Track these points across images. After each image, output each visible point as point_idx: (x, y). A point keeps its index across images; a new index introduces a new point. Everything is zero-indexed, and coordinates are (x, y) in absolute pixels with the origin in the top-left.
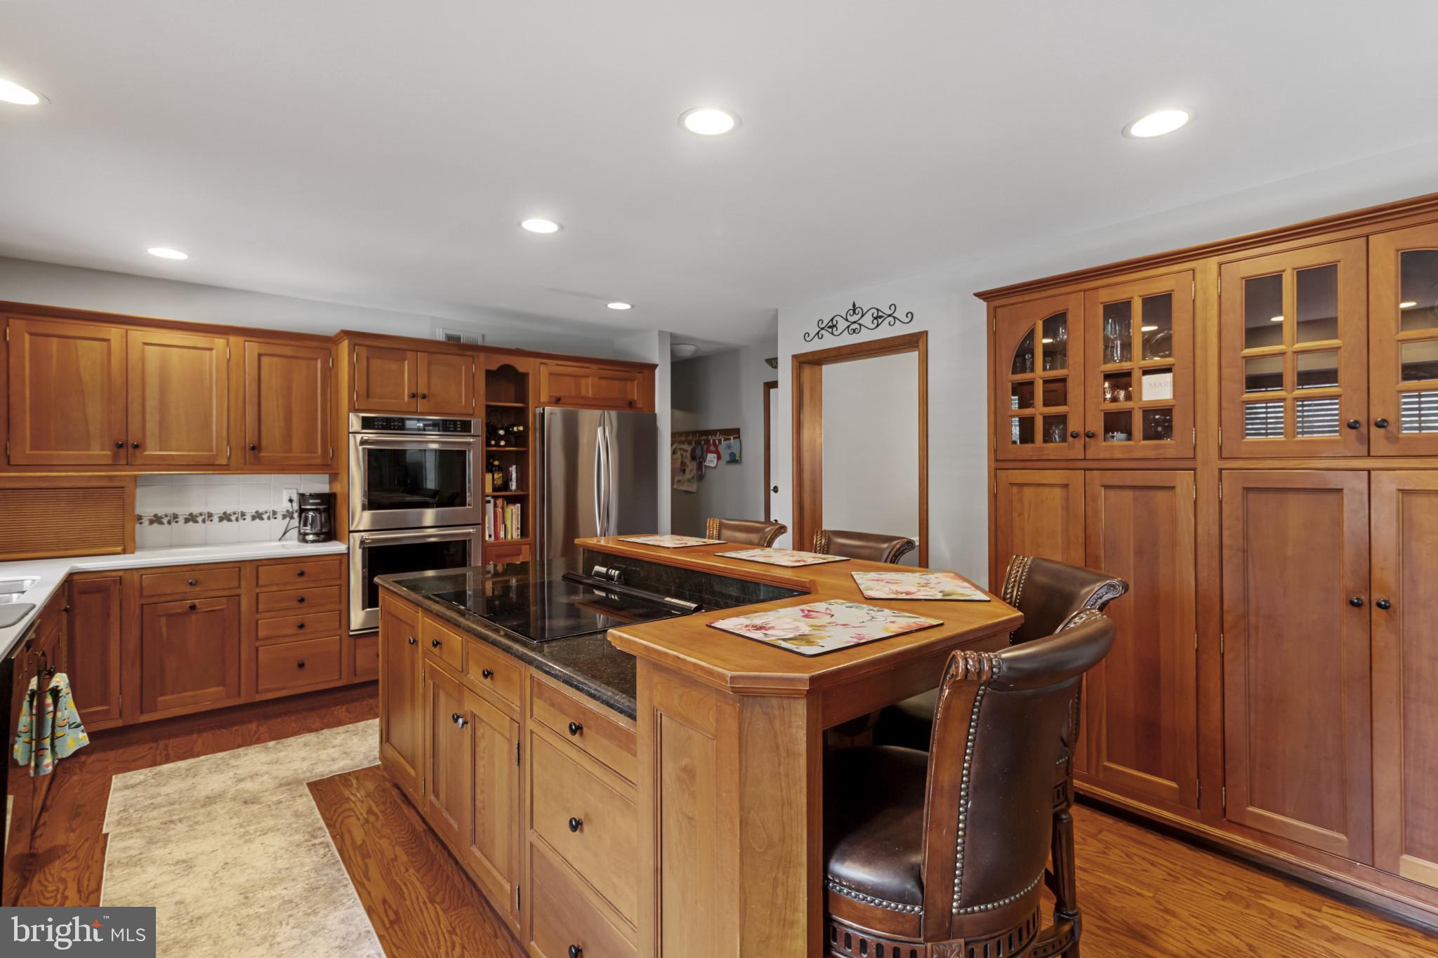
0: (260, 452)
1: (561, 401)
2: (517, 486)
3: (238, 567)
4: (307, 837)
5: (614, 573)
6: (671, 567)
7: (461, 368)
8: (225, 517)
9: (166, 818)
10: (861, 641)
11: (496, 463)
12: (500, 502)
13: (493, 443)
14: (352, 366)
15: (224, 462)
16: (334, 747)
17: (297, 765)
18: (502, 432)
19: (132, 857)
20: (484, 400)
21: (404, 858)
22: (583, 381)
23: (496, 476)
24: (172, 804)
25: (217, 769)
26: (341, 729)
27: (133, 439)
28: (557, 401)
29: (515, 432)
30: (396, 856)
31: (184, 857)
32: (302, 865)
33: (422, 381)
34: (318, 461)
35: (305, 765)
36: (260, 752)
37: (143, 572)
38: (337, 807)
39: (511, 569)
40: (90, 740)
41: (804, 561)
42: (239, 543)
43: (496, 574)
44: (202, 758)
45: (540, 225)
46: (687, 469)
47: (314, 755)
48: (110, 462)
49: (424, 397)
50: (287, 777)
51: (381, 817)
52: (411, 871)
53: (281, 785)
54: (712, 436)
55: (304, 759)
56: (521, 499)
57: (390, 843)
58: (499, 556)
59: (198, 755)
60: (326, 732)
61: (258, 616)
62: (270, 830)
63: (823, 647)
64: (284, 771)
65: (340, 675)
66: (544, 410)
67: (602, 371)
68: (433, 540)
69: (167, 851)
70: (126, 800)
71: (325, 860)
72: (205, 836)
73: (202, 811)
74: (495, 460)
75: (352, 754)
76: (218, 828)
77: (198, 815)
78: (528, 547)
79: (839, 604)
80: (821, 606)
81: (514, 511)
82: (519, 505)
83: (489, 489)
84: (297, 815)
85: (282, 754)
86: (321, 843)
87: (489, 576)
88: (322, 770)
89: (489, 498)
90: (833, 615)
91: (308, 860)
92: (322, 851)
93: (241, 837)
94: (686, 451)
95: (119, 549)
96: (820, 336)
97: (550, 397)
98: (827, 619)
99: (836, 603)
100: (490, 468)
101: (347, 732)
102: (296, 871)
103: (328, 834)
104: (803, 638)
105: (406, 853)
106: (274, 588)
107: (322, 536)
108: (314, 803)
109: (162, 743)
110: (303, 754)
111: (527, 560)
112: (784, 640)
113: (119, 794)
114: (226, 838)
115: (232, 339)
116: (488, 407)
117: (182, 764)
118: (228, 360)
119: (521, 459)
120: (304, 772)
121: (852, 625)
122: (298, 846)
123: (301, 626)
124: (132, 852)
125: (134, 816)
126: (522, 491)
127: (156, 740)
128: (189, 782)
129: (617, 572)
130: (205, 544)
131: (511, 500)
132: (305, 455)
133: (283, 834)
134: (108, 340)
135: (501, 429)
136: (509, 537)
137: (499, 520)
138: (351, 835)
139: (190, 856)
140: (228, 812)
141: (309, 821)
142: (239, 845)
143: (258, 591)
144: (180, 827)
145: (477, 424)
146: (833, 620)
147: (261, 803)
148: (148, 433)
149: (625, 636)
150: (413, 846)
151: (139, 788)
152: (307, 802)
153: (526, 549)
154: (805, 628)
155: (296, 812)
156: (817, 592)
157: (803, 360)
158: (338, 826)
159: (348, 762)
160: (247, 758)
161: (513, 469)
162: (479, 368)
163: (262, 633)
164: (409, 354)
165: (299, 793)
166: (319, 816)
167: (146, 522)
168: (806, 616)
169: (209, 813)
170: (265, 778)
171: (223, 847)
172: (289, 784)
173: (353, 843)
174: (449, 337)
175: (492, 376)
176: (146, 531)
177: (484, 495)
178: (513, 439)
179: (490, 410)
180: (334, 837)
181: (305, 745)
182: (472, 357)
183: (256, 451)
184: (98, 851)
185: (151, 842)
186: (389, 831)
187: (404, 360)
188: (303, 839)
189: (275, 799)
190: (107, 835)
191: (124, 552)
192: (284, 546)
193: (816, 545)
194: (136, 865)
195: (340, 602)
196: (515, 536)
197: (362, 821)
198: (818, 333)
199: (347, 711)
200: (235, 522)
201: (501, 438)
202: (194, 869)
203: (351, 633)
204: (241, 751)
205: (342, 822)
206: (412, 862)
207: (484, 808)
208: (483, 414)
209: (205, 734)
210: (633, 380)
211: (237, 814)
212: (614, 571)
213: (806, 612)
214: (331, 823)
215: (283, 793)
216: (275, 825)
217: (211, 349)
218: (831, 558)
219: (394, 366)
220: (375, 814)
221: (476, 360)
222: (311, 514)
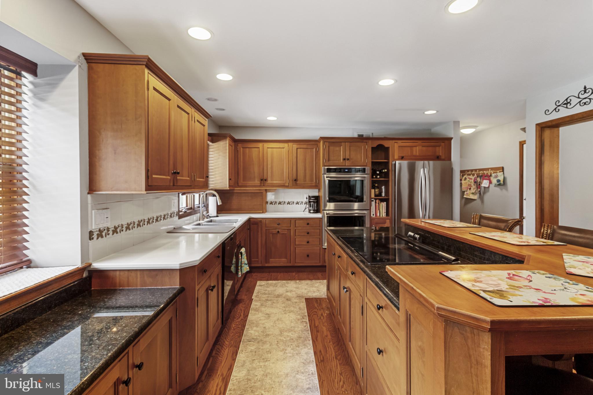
0: (297, 181)
1: (404, 158)
2: (385, 194)
3: (290, 220)
4: (301, 318)
5: (417, 236)
6: (444, 237)
7: (362, 147)
8: (289, 203)
9: (267, 299)
10: (545, 304)
11: (376, 185)
12: (377, 201)
13: (374, 177)
14: (324, 150)
15: (287, 185)
16: (315, 287)
17: (303, 291)
18: (378, 172)
19: (257, 308)
20: (371, 159)
21: (329, 337)
22: (414, 149)
23: (376, 190)
24: (269, 294)
25: (282, 286)
26: (318, 281)
27: (265, 178)
28: (402, 158)
29: (384, 172)
30: (327, 335)
31: (268, 313)
32: (298, 327)
33: (348, 153)
34: (314, 184)
35: (305, 291)
36: (294, 283)
37: (266, 219)
38: (312, 309)
39: (382, 229)
40: (250, 269)
41: (528, 242)
42: (292, 212)
43: (376, 231)
44: (279, 281)
45: (386, 82)
46: (471, 188)
47: (309, 288)
48: (259, 185)
49: (348, 159)
50: (300, 294)
51: (325, 318)
52: (331, 343)
53: (298, 297)
54: (486, 171)
55: (306, 289)
56: (386, 200)
57: (326, 329)
58: (377, 223)
59: (278, 280)
60: (314, 281)
61: (296, 237)
62: (292, 311)
63: (511, 301)
64: (299, 292)
65: (320, 261)
66: (396, 162)
67: (423, 143)
68: (356, 215)
69: (265, 309)
70: (259, 290)
71: (305, 328)
72: (275, 308)
73: (276, 299)
74: (376, 184)
75: (320, 291)
76: (278, 306)
77: (274, 300)
78: (389, 220)
79: (541, 274)
80: (525, 273)
81: (384, 204)
82: (385, 203)
83: (373, 196)
84: (300, 309)
85: (300, 286)
86: (305, 321)
87: (373, 231)
88: (310, 294)
89: (373, 199)
90: (532, 281)
91: (300, 326)
92: (305, 324)
93: (284, 311)
94: (472, 179)
95: (262, 212)
96: (557, 110)
97: (399, 156)
98: (526, 283)
99: (539, 273)
100: (373, 187)
101: (320, 283)
102: (296, 329)
103: (308, 319)
104: (500, 293)
105: (331, 335)
106: (300, 228)
107: (315, 211)
108: (305, 306)
109: (271, 274)
110: (306, 287)
111: (388, 226)
112: (484, 291)
113: (258, 287)
114: (280, 310)
115: (290, 144)
116: (372, 162)
117: (274, 282)
118: (289, 151)
119: (386, 184)
120: (305, 294)
121: (543, 291)
122: (298, 320)
123: (308, 242)
124: (257, 307)
125: (260, 295)
126: (387, 197)
127: (269, 272)
128: (275, 288)
129: (418, 236)
130: (283, 212)
131: (382, 200)
132: (310, 182)
133: (295, 314)
134: (259, 148)
135: (378, 171)
136: (381, 216)
137: (377, 208)
138: (314, 322)
139: (270, 313)
140: (282, 302)
141: (303, 312)
142: (283, 314)
143: (296, 228)
144: (269, 302)
145: (368, 169)
146: (530, 284)
147: (291, 301)
148: (268, 176)
149: (392, 270)
150: (334, 333)
151: (263, 287)
152: (303, 305)
153: (388, 221)
154: (504, 286)
155: (300, 307)
156: (528, 264)
157: (544, 125)
158: (311, 316)
159: (318, 294)
160: (290, 284)
161: (383, 187)
162: (368, 147)
163: (297, 243)
164: (343, 144)
165: (302, 301)
166: (306, 311)
167: (269, 204)
168: (510, 278)
169: (277, 300)
170: (294, 293)
171: (279, 313)
172: (299, 297)
173: (315, 325)
174: (359, 135)
175: (374, 150)
176: (269, 206)
177: (371, 198)
178: (383, 175)
179: (373, 163)
180: (309, 321)
181: (307, 284)
182: (366, 142)
183: (296, 181)
184: (250, 303)
185: (262, 305)
186: (326, 324)
187: (341, 146)
188: (300, 318)
189: (295, 301)
190: (253, 299)
191: (263, 213)
192: (305, 214)
193: (543, 233)
194: (257, 311)
195: (320, 235)
196: (384, 216)
197: (319, 318)
198: (555, 109)
199: (322, 275)
200: (291, 205)
201: (378, 174)
202: (270, 318)
203: (323, 247)
204: (289, 281)
205: (313, 316)
206: (332, 340)
207: (353, 328)
208: (370, 165)
209: (281, 274)
210: (439, 146)
211: (284, 303)
212: (417, 235)
213: (511, 275)
214: (309, 315)
215: (297, 300)
216: (293, 310)
217: (284, 148)
218: (550, 242)
219: (337, 149)
220: (323, 316)
221: (368, 144)
222: (312, 203)
